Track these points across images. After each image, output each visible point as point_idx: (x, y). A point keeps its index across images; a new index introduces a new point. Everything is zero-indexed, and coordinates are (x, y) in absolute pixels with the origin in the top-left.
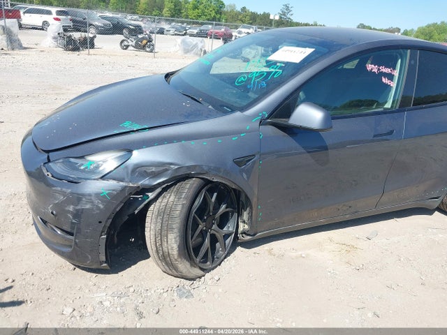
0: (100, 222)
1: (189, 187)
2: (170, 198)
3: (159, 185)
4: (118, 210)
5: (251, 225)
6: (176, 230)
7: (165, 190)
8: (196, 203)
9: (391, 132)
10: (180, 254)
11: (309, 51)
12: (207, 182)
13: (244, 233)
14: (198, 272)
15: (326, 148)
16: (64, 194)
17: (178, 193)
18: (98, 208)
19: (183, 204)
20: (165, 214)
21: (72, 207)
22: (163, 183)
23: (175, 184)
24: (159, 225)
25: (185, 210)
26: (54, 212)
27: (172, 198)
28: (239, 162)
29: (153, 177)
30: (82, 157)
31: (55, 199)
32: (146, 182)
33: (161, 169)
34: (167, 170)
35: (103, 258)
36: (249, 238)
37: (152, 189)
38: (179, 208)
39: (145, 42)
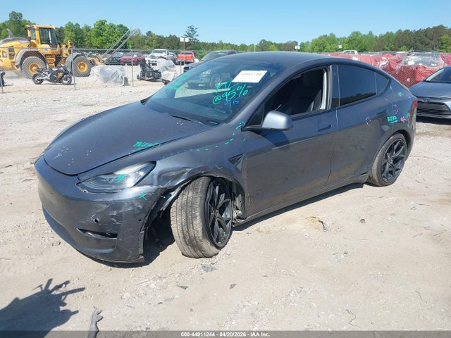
0: (140, 220)
1: (201, 183)
2: (189, 194)
3: (179, 185)
4: (152, 208)
5: (244, 210)
6: (198, 218)
7: (183, 189)
8: (208, 195)
9: (329, 127)
10: (203, 236)
11: (263, 73)
12: (213, 178)
13: (238, 218)
14: (214, 250)
15: (287, 142)
16: (107, 203)
17: (195, 190)
18: (138, 209)
19: (201, 197)
20: (188, 207)
21: (115, 212)
22: (182, 183)
23: (190, 183)
24: (184, 216)
25: (203, 201)
26: (98, 220)
27: (190, 194)
28: (233, 160)
29: (174, 180)
30: (112, 173)
31: (98, 209)
32: (169, 184)
33: (180, 172)
34: (184, 173)
35: (141, 251)
36: (242, 221)
37: (173, 189)
38: (198, 200)
39: (60, 74)
